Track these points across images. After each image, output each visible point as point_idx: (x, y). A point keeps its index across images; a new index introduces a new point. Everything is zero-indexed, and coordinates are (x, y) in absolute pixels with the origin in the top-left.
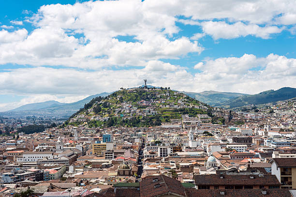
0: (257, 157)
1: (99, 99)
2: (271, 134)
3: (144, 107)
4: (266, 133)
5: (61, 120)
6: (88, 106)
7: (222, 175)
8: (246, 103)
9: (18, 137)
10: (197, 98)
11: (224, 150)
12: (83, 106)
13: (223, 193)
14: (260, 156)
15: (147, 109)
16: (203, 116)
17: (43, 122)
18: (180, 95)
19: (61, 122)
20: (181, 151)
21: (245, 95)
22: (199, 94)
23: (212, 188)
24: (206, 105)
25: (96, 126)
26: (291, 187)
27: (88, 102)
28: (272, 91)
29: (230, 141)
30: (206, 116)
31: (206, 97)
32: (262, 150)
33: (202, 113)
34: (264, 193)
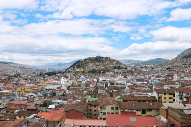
0: (146, 88)
1: (79, 61)
2: (152, 78)
3: (99, 65)
4: (150, 77)
5: (63, 70)
6: (74, 65)
7: (133, 96)
8: (142, 64)
9: (45, 77)
10: (121, 62)
11: (132, 85)
12: (72, 65)
13: (134, 104)
14: (147, 87)
15: (100, 66)
16: (123, 70)
17: (55, 71)
18: (114, 61)
19: (63, 71)
20: (114, 84)
21: (141, 61)
22: (122, 60)
23: (129, 102)
24: (125, 65)
25: (78, 73)
26: (162, 102)
27: (74, 63)
28: (153, 60)
29: (135, 80)
30: (125, 70)
31: (125, 61)
32: (148, 85)
33: (123, 68)
34: (151, 104)
